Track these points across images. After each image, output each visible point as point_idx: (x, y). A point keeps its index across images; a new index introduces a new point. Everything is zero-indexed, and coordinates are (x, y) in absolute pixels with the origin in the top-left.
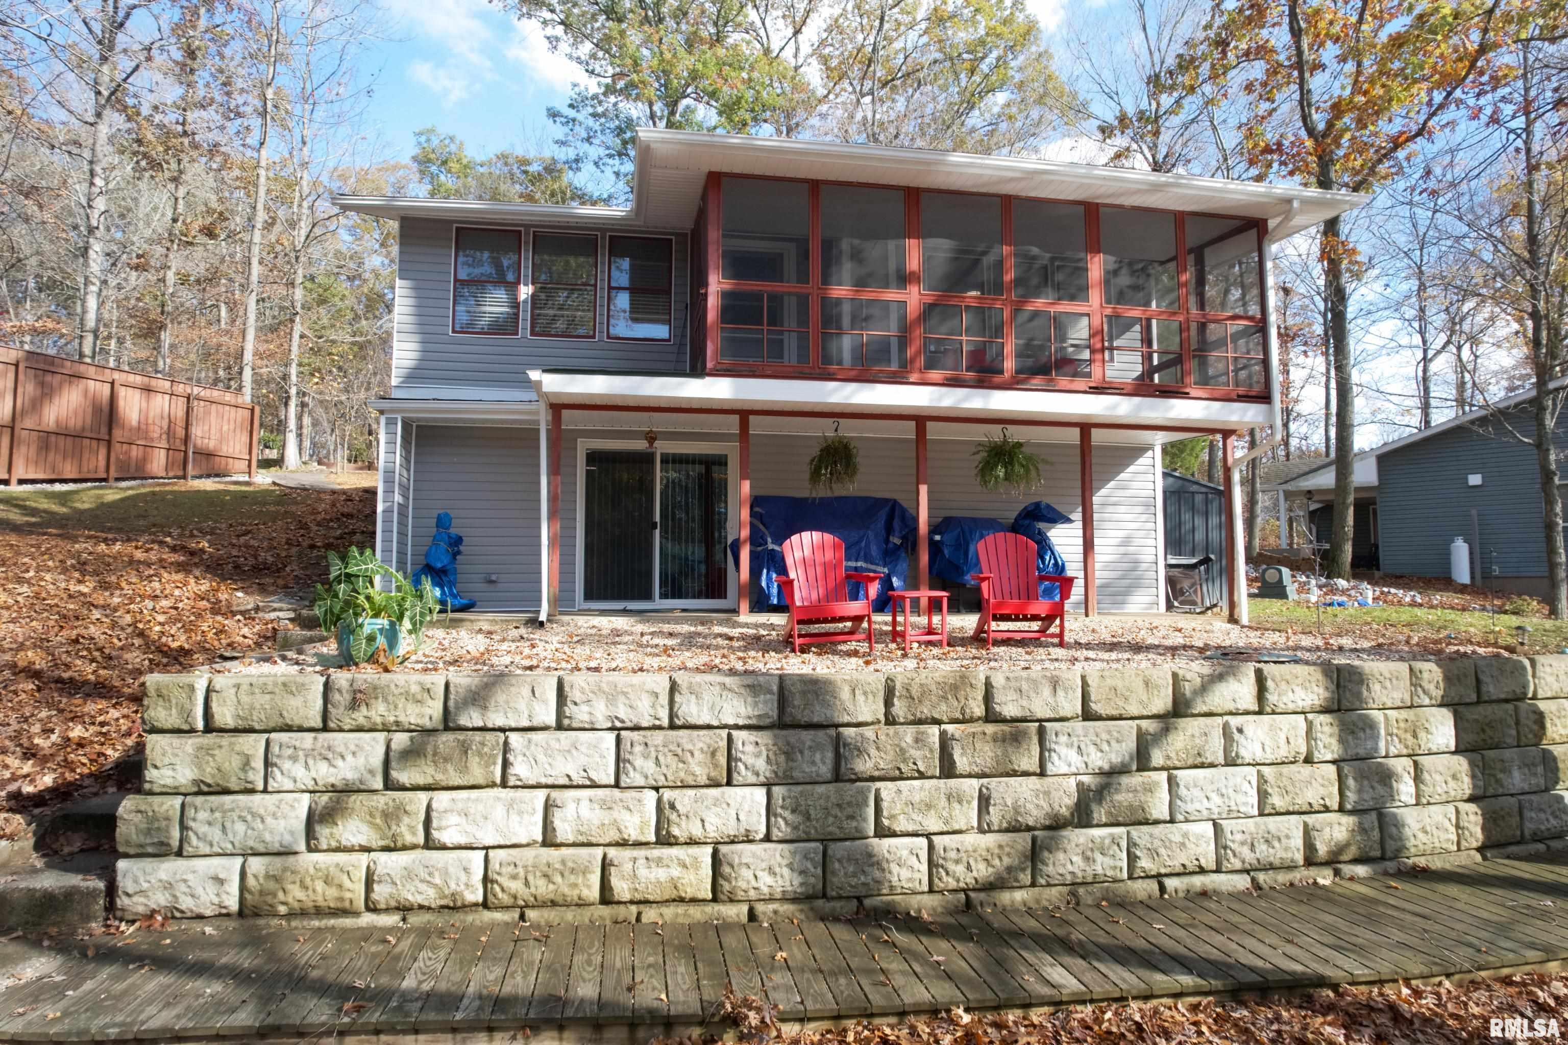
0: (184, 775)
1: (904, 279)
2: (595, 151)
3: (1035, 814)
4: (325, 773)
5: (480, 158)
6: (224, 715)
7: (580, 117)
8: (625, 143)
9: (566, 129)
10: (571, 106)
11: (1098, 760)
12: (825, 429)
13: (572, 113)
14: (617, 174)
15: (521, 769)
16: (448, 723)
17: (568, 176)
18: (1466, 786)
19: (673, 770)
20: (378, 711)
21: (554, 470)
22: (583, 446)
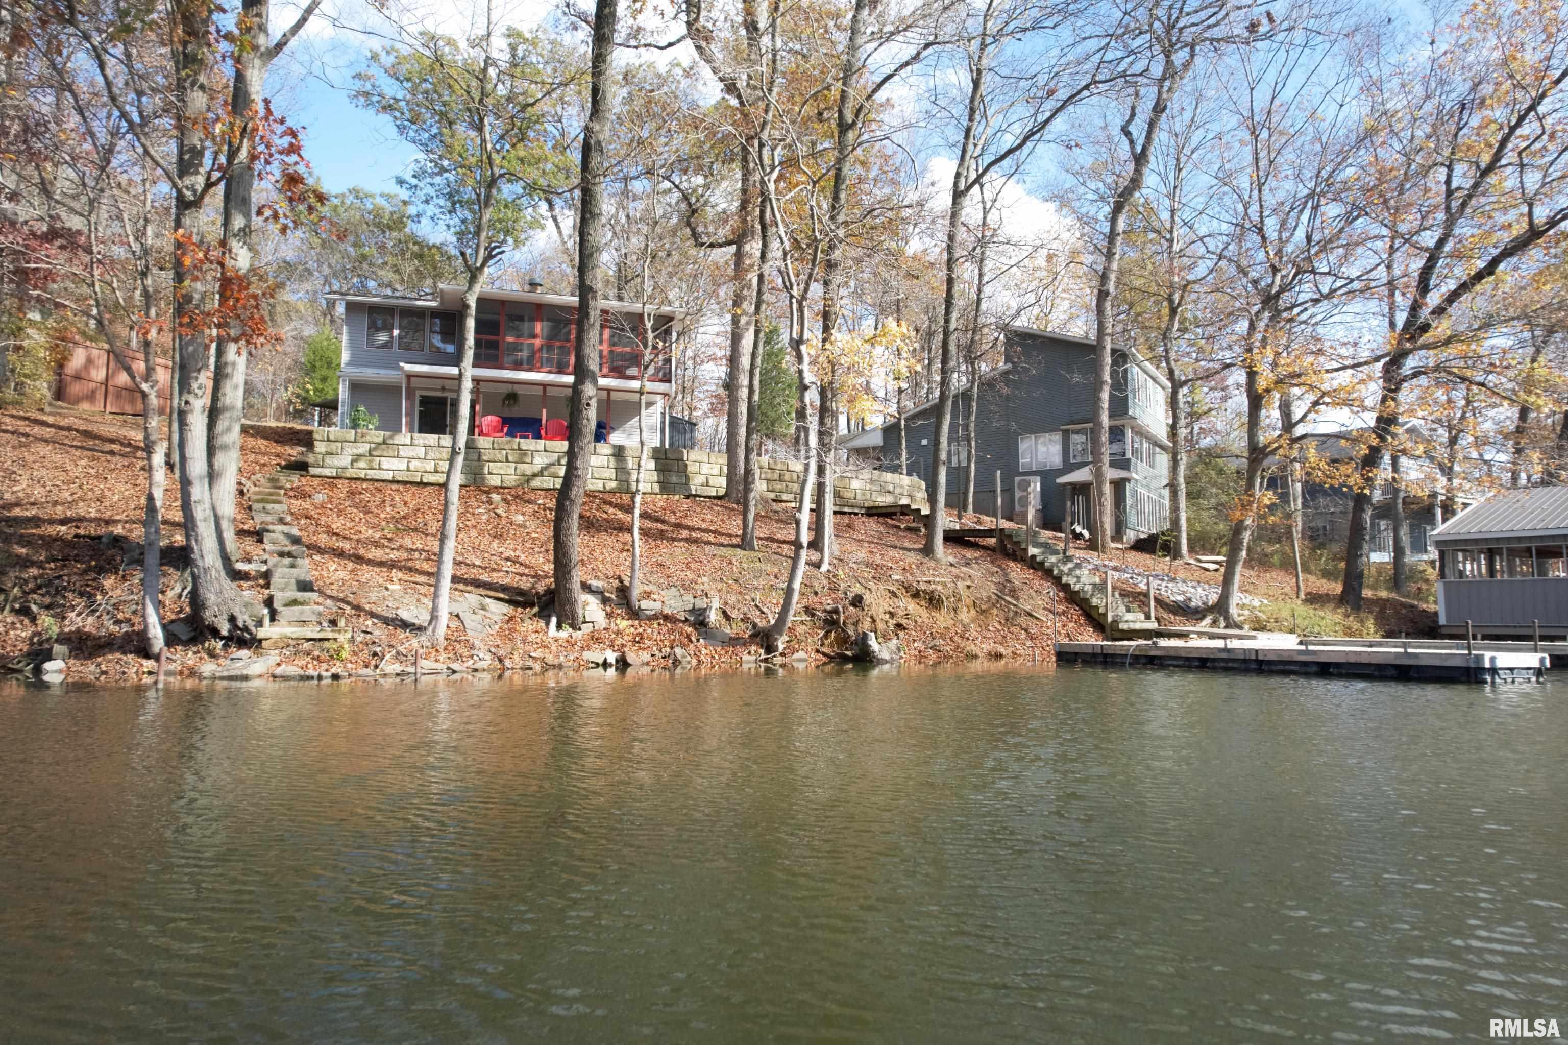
0: (323, 450)
1: (534, 336)
2: (431, 210)
3: (529, 473)
4: (356, 451)
5: (334, 192)
6: (332, 437)
7: (421, 185)
8: (454, 204)
9: (410, 193)
10: (414, 176)
11: (547, 461)
12: (508, 388)
13: (414, 181)
14: (448, 226)
15: (402, 453)
16: (384, 443)
17: (411, 227)
18: (656, 478)
19: (438, 456)
20: (368, 438)
21: (407, 398)
22: (418, 393)
